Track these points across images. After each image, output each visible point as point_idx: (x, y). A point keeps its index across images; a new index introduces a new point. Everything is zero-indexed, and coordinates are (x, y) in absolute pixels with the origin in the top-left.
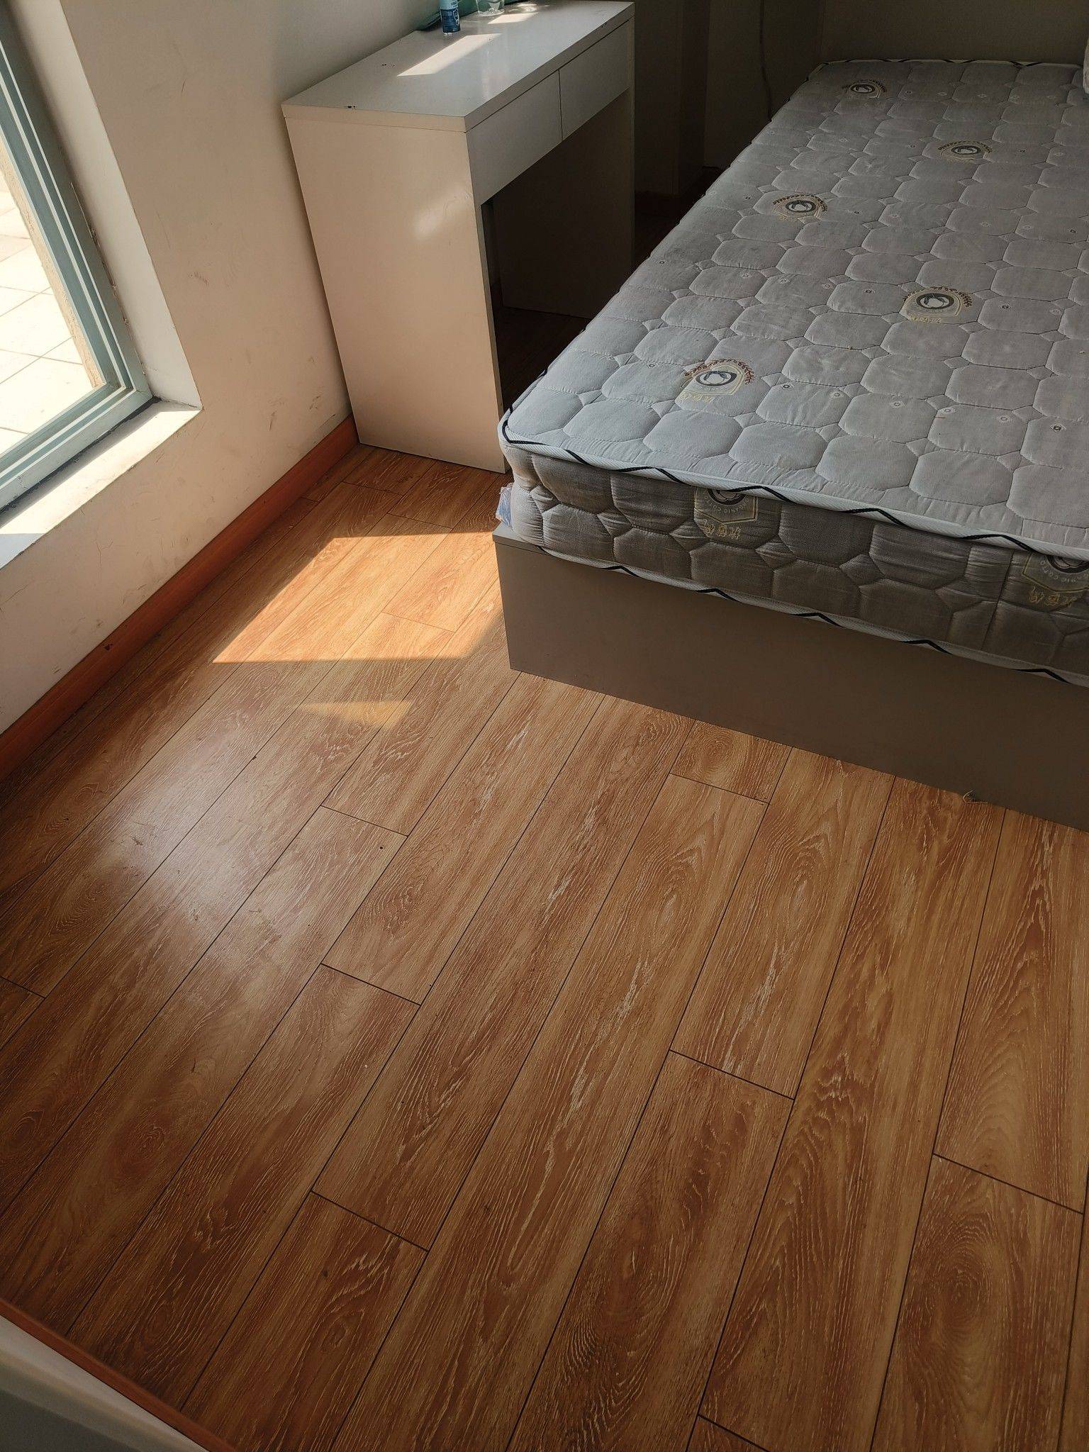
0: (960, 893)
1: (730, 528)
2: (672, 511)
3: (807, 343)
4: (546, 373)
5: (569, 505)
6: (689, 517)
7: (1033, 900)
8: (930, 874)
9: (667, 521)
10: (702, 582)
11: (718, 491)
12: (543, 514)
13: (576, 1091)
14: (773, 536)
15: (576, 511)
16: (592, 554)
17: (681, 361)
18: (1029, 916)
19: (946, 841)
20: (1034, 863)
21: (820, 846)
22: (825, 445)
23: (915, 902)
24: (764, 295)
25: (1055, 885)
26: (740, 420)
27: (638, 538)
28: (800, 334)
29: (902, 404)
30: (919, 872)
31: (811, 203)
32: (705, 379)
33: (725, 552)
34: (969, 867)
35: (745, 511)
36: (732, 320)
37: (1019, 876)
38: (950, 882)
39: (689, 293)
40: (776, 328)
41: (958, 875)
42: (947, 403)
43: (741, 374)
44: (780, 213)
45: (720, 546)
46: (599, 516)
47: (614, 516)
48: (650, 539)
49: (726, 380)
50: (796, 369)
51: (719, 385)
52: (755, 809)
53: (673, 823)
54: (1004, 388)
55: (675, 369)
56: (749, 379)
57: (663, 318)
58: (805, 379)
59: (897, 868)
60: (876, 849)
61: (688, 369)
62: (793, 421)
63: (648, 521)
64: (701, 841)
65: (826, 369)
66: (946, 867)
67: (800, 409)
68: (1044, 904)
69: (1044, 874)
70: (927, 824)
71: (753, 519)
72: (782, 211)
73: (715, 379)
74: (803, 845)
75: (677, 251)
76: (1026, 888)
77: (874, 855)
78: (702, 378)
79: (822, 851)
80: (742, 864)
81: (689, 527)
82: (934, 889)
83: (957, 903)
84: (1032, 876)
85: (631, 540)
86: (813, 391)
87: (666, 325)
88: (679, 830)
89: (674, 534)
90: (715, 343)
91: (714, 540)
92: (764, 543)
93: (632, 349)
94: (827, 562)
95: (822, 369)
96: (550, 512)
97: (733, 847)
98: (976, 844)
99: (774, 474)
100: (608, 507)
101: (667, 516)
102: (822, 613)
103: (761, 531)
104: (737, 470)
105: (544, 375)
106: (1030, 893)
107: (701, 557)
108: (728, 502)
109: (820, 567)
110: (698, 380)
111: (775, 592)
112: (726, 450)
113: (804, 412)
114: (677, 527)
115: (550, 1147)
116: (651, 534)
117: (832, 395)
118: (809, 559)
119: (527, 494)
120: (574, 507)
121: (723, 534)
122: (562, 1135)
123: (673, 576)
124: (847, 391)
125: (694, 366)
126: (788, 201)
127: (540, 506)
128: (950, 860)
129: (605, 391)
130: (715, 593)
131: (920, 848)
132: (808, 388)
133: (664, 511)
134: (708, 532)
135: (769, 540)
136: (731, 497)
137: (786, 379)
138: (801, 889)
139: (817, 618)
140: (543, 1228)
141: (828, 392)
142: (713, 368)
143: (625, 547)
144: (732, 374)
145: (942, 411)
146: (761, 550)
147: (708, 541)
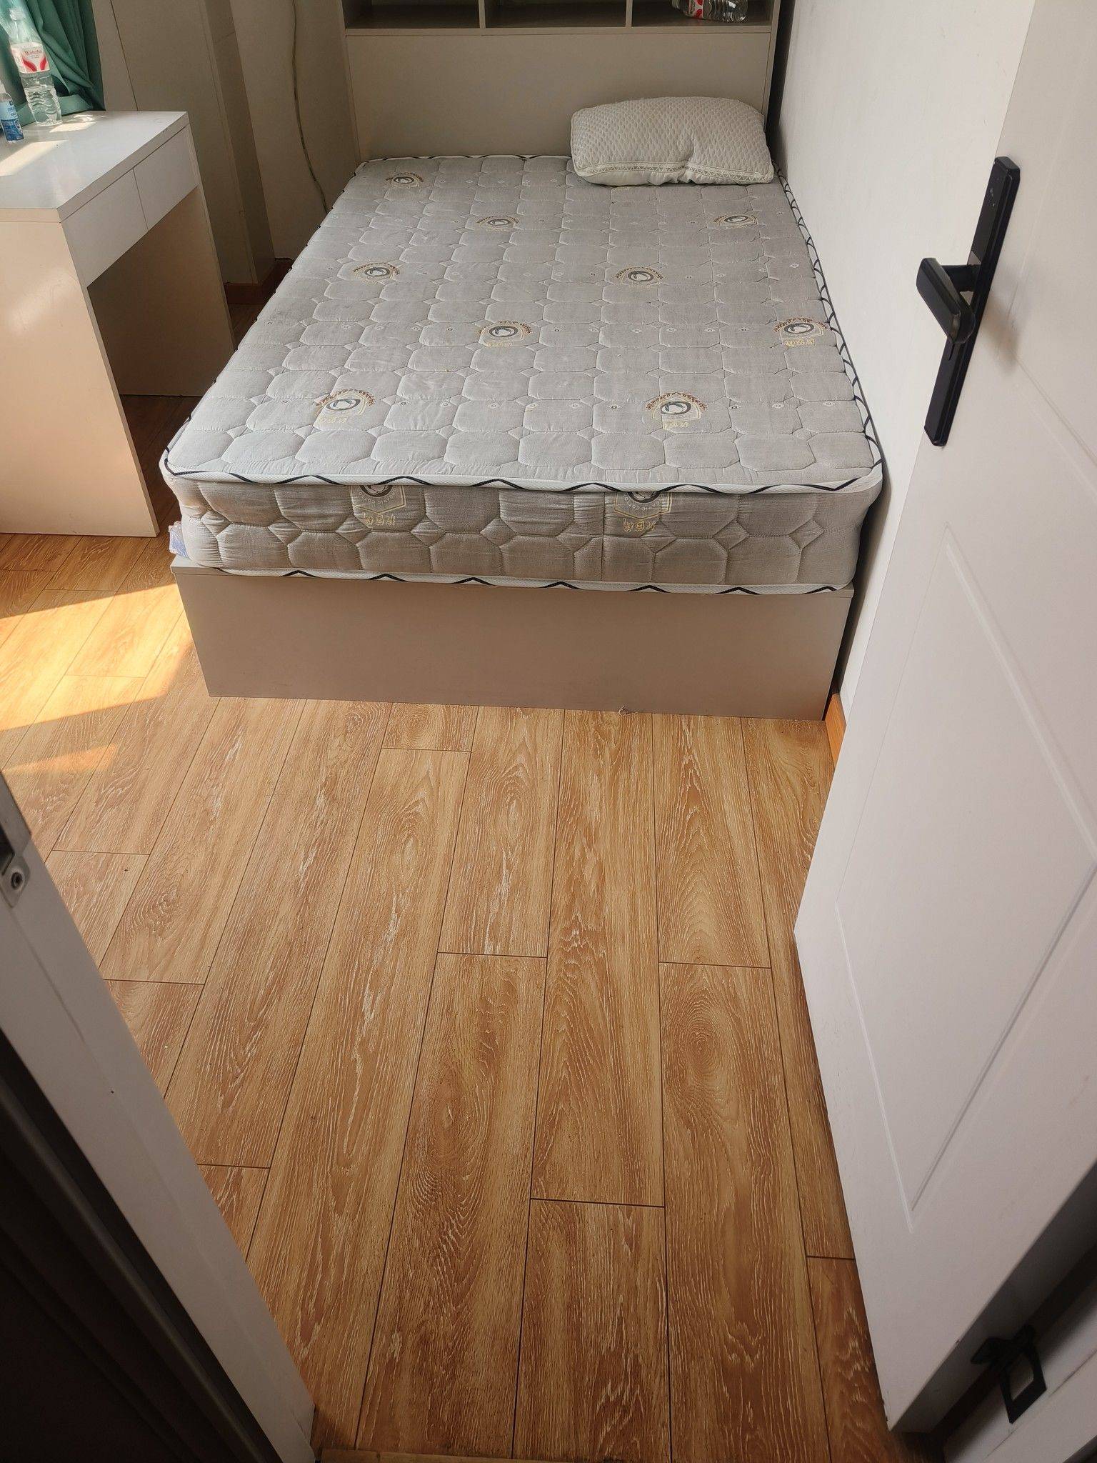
0: (633, 780)
1: (385, 516)
2: (334, 510)
3: (411, 371)
4: (190, 418)
5: (240, 523)
6: (350, 514)
7: (686, 770)
8: (608, 773)
9: (331, 520)
10: (372, 570)
11: (369, 487)
12: (218, 537)
13: (366, 1006)
14: (422, 517)
15: (248, 527)
16: (270, 565)
17: (309, 396)
18: (685, 783)
19: (614, 747)
20: (681, 746)
21: (520, 773)
22: (446, 441)
23: (601, 795)
24: (366, 340)
25: (699, 757)
26: (373, 432)
27: (308, 542)
28: (404, 365)
29: (498, 406)
30: (600, 773)
31: (386, 269)
32: (334, 406)
33: (386, 539)
34: (635, 761)
35: (395, 499)
36: (345, 361)
37: (672, 757)
38: (624, 775)
39: (301, 345)
40: (383, 362)
41: (629, 765)
42: (531, 401)
43: (363, 399)
44: (360, 278)
45: (381, 534)
46: (270, 528)
47: (284, 525)
48: (320, 539)
49: (352, 405)
50: (408, 390)
51: (346, 409)
52: (462, 758)
53: (396, 785)
54: (570, 385)
55: (307, 402)
56: (372, 402)
57: (284, 365)
58: (417, 396)
59: (582, 774)
60: (563, 764)
61: (317, 401)
62: (416, 426)
63: (315, 523)
64: (422, 793)
65: (432, 387)
66: (618, 765)
67: (419, 418)
68: (695, 772)
69: (690, 751)
70: (597, 738)
71: (403, 505)
72: (362, 276)
73: (344, 405)
74: (507, 775)
75: (280, 313)
76: (680, 764)
77: (563, 769)
78: (331, 406)
79: (522, 777)
80: (461, 801)
81: (352, 522)
82: (614, 782)
83: (633, 787)
84: (682, 754)
85: (303, 544)
86: (426, 404)
87: (288, 370)
88: (402, 788)
89: (339, 531)
90: (335, 379)
91: (375, 530)
92: (416, 525)
93: (264, 391)
94: (469, 531)
95: (429, 388)
96: (223, 533)
97: (451, 792)
98: (636, 743)
99: (412, 466)
100: (276, 517)
101: (331, 516)
102: (476, 577)
103: (412, 514)
104: (380, 469)
105: (189, 421)
106: (683, 767)
107: (367, 546)
108: (379, 495)
109: (465, 537)
110: (329, 407)
111: (434, 565)
112: (368, 454)
113: (423, 419)
114: (341, 524)
115: (356, 1055)
116: (320, 535)
117: (442, 405)
118: (454, 531)
119: (198, 522)
120: (245, 524)
121: (381, 523)
122: (364, 1042)
123: (347, 570)
124: (453, 401)
125: (323, 398)
126: (366, 268)
127: (212, 530)
128: (621, 759)
129: (249, 425)
130: (385, 578)
131: (596, 756)
132: (421, 402)
133: (327, 512)
134: (369, 524)
135: (420, 522)
136: (381, 489)
137: (401, 399)
138: (513, 807)
139: (473, 582)
140: (368, 1115)
141: (438, 404)
142: (338, 398)
143: (298, 552)
144: (356, 400)
145: (529, 406)
146: (415, 531)
147: (370, 531)
